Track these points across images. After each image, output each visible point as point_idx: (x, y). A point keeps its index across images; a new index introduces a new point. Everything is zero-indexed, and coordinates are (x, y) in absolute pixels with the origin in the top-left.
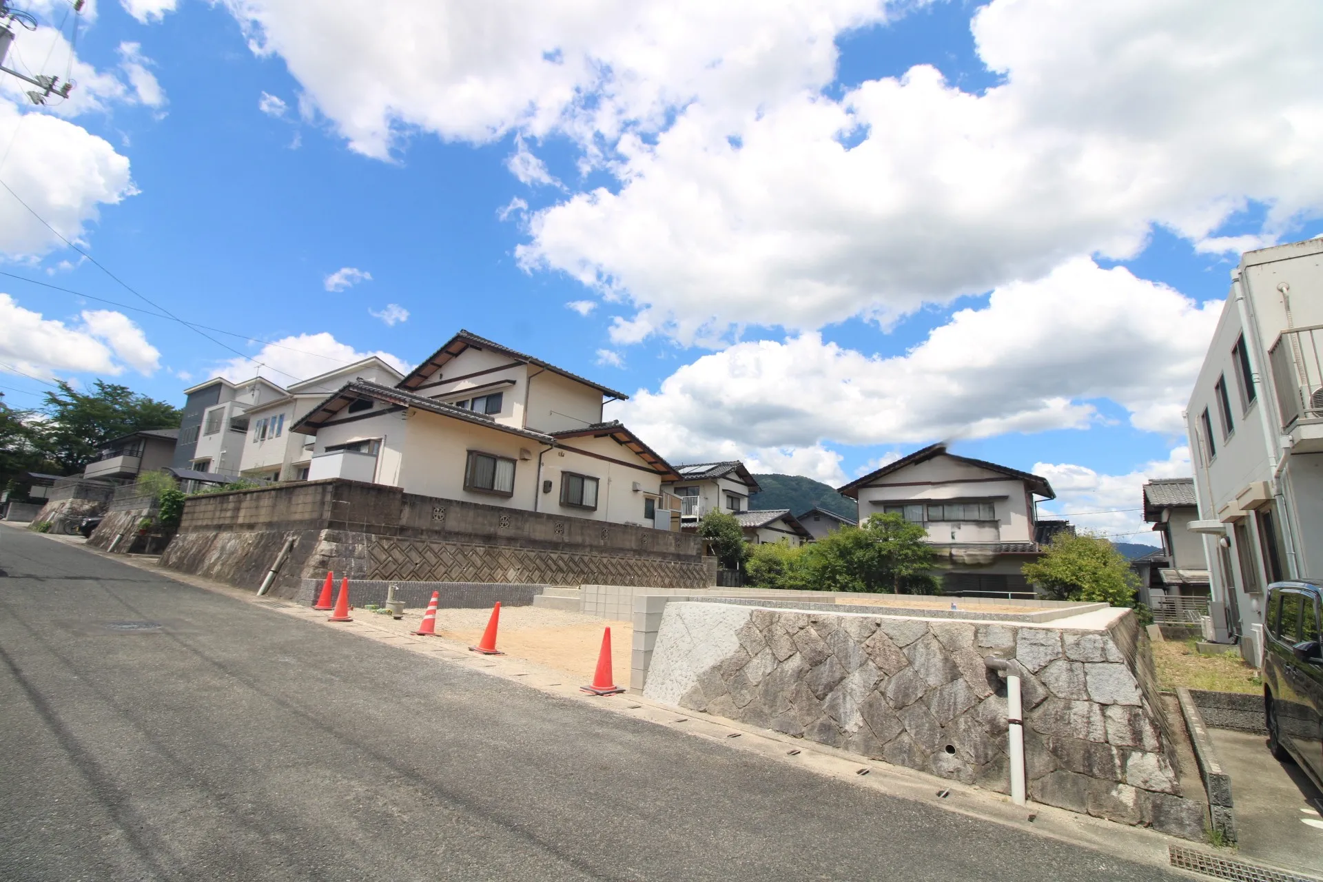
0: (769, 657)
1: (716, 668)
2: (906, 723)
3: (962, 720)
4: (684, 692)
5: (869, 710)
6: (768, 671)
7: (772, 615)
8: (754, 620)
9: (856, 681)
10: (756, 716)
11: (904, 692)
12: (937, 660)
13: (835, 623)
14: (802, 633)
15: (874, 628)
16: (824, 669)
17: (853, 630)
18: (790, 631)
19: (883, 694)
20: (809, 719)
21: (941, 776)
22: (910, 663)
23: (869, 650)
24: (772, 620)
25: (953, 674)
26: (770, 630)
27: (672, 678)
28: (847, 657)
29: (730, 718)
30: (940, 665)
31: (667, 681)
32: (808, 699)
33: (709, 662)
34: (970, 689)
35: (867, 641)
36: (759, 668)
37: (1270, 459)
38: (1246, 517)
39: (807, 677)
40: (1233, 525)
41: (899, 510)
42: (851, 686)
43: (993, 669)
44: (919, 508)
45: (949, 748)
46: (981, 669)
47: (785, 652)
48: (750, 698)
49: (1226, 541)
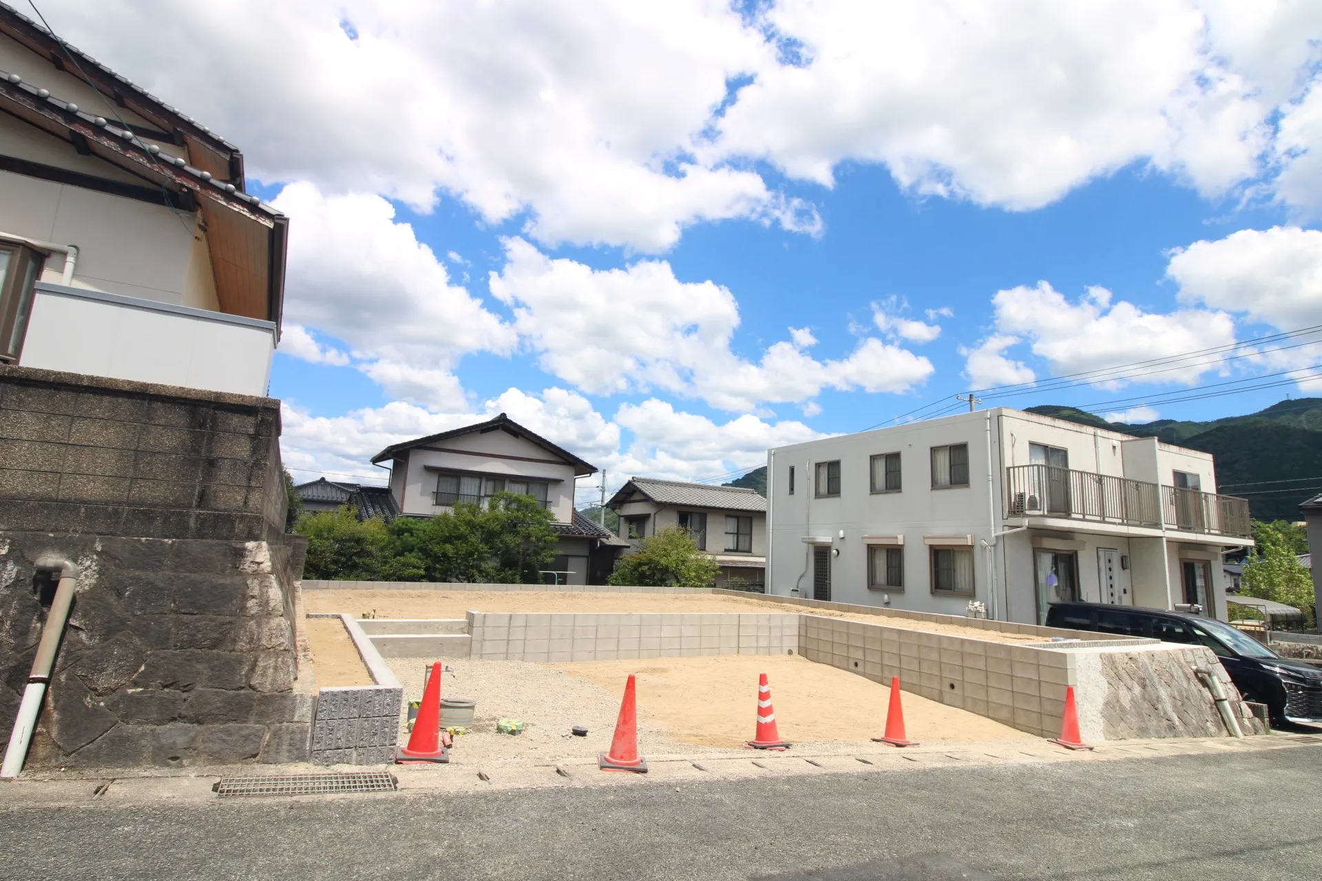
0: (1124, 688)
1: (1107, 704)
2: (1190, 712)
3: (1202, 704)
4: (1102, 728)
5: (1175, 707)
6: (1130, 698)
7: (1110, 655)
8: (1104, 660)
9: (1163, 693)
10: (1143, 732)
11: (1181, 694)
12: (1180, 672)
13: (1138, 656)
14: (1129, 666)
15: (1152, 657)
16: (1149, 689)
17: (1147, 661)
18: (1123, 666)
19: (1174, 698)
20: (1161, 724)
21: (1212, 736)
22: (1173, 676)
23: (1158, 672)
24: (1110, 661)
25: (1189, 680)
26: (1116, 668)
27: (1091, 719)
28: (1153, 679)
29: (1135, 738)
30: (1182, 675)
31: (1088, 723)
32: (1155, 712)
33: (1100, 702)
34: (1196, 686)
35: (1154, 667)
36: (1125, 698)
37: (990, 525)
38: (902, 546)
39: (1147, 696)
40: (869, 546)
41: (454, 480)
42: (1164, 697)
43: (1196, 673)
44: (477, 482)
45: (1207, 721)
46: (1193, 674)
47: (1129, 683)
48: (1133, 720)
49: (834, 552)
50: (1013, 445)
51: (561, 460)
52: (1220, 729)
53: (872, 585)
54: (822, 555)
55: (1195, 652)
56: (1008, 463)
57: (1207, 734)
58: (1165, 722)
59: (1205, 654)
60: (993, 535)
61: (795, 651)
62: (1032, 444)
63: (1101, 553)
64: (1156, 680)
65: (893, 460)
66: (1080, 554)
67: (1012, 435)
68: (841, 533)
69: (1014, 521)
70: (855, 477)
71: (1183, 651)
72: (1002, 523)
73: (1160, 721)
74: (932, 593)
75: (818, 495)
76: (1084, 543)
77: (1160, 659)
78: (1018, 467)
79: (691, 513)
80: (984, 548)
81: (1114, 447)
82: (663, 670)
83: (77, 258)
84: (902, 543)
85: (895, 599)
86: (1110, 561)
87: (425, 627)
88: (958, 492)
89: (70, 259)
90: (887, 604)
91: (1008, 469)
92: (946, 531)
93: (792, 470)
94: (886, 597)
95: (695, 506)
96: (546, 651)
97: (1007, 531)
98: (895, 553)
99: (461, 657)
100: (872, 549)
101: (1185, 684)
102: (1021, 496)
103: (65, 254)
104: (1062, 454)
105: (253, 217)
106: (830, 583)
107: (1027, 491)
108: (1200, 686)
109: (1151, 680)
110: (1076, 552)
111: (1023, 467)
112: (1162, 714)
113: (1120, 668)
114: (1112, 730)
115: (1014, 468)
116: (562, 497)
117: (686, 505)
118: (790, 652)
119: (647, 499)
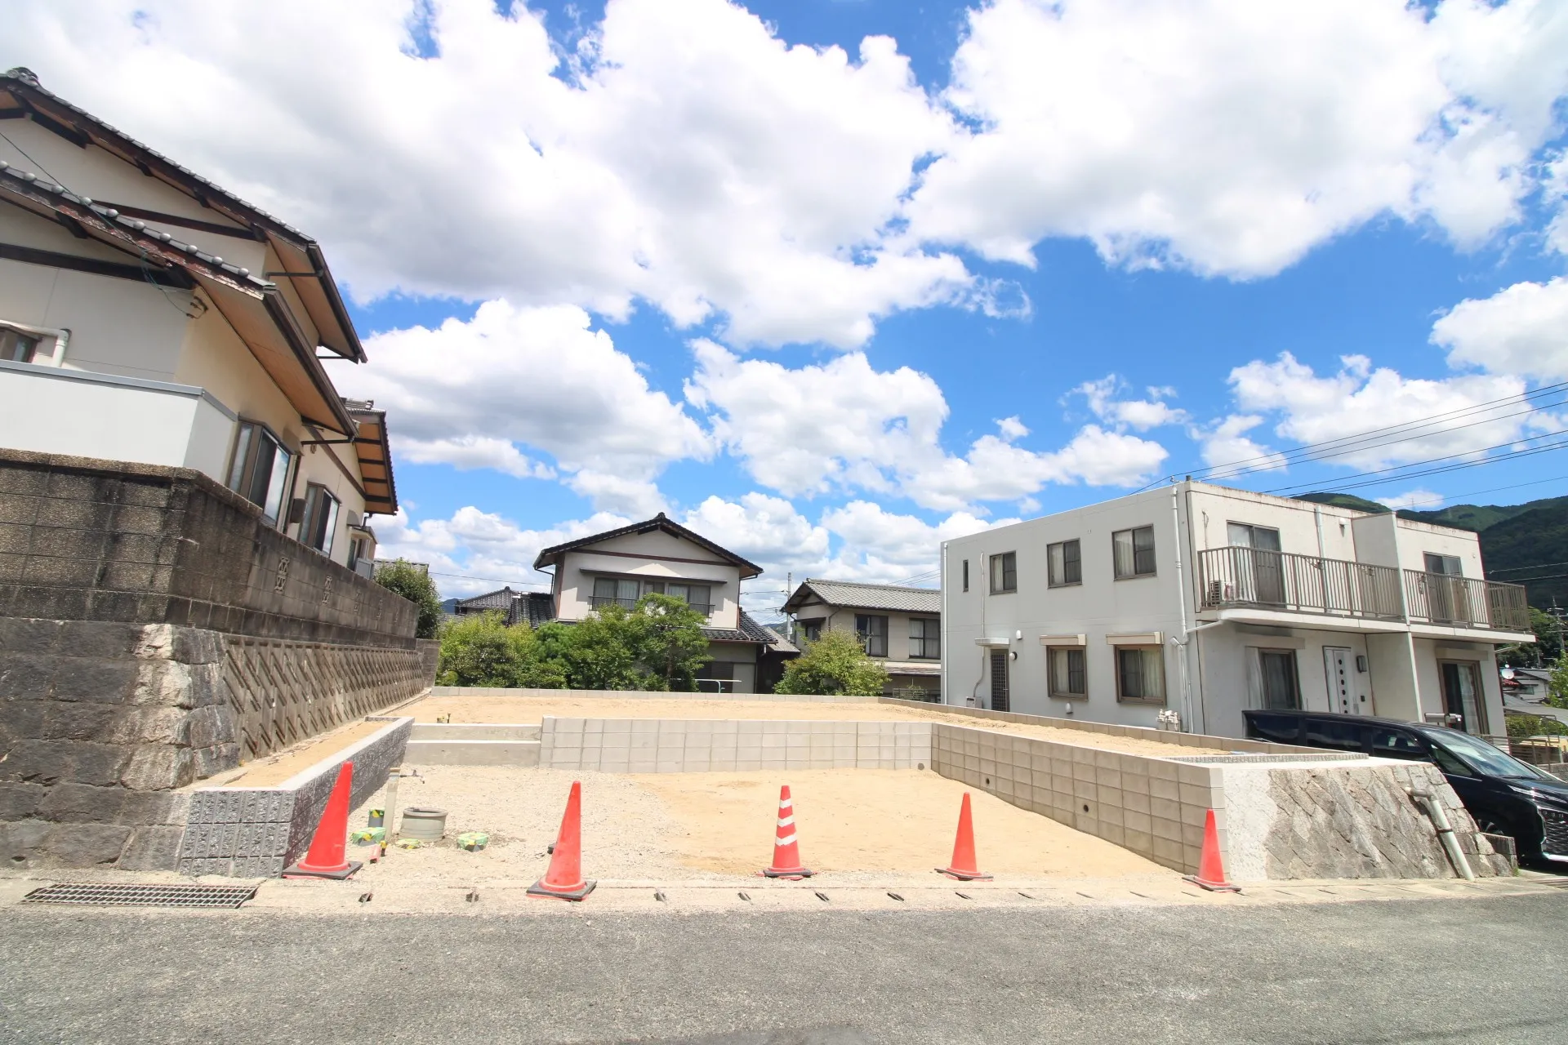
0: (1302, 813)
1: (1274, 833)
2: (1398, 846)
3: (1418, 836)
4: (1263, 864)
5: (1377, 840)
6: (1309, 827)
7: (1284, 773)
8: (1274, 779)
9: (1360, 821)
10: (1326, 870)
11: (1386, 822)
12: (1387, 795)
13: (1325, 774)
14: (1310, 786)
15: (1347, 776)
16: (1339, 815)
17: (1338, 779)
18: (1302, 786)
19: (1376, 827)
20: (1353, 860)
21: (1430, 877)
22: (1376, 800)
23: (1354, 795)
24: (1285, 778)
25: (1400, 804)
26: (1291, 788)
27: (1246, 852)
28: (1345, 803)
29: (1312, 877)
30: (1390, 798)
31: (1244, 857)
32: (1346, 845)
33: (1264, 831)
34: (1409, 813)
35: (1349, 788)
36: (1302, 826)
37: (1181, 620)
38: (1085, 647)
39: (1334, 825)
40: (1048, 647)
41: (611, 584)
42: (1360, 826)
43: (1411, 797)
44: (635, 585)
45: (1424, 857)
46: (1407, 798)
47: (1310, 807)
48: (1312, 855)
49: (1011, 655)
50: (1206, 526)
51: (721, 560)
52: (1442, 869)
53: (1053, 692)
54: (999, 659)
55: (1410, 768)
56: (1199, 546)
57: (1422, 874)
58: (1360, 858)
59: (1426, 772)
60: (1185, 631)
61: (927, 765)
62: (1230, 523)
63: (1329, 653)
64: (1351, 804)
65: (1072, 549)
66: (1299, 653)
67: (1204, 513)
68: (1019, 634)
69: (1208, 614)
70: (1031, 570)
71: (1393, 768)
72: (1194, 617)
73: (1352, 857)
74: (1119, 701)
75: (993, 591)
76: (1303, 640)
77: (1359, 778)
78: (1212, 551)
79: (870, 616)
80: (1175, 647)
81: (1342, 526)
82: (753, 784)
83: (68, 341)
84: (1084, 644)
85: (1078, 707)
86: (1340, 662)
87: (493, 733)
88: (1145, 582)
89: (60, 343)
90: (1070, 714)
91: (1200, 553)
92: (1132, 627)
93: (966, 564)
94: (1068, 706)
95: (873, 609)
96: (627, 761)
97: (1201, 627)
98: (1077, 655)
99: (527, 765)
100: (1052, 651)
101: (1394, 810)
102: (1217, 585)
103: (55, 338)
104: (1273, 535)
105: (241, 290)
106: (1008, 691)
107: (1222, 579)
108: (1416, 813)
109: (1344, 804)
110: (1294, 651)
111: (1217, 550)
112: (1356, 847)
113: (1297, 789)
114: (1278, 866)
115: (1206, 551)
116: (726, 600)
117: (863, 608)
118: (921, 767)
119: (821, 602)
